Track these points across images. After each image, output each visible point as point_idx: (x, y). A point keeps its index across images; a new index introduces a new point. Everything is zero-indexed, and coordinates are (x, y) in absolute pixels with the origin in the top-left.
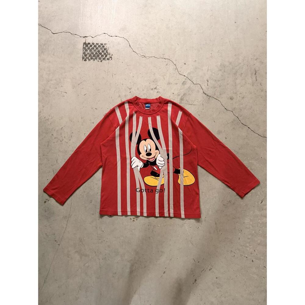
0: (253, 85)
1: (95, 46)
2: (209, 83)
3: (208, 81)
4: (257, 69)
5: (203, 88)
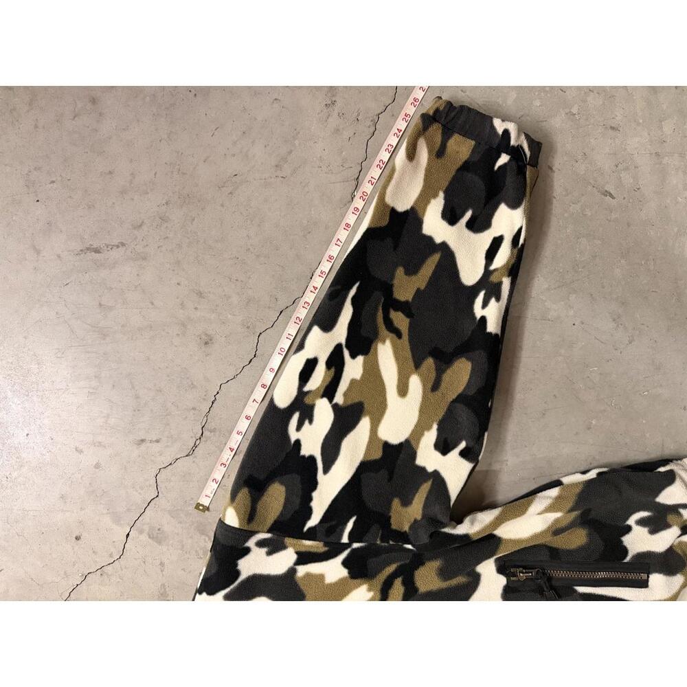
0: (144, 259)
2: (149, 438)
3: (143, 441)
4: (76, 245)
5: (169, 460)
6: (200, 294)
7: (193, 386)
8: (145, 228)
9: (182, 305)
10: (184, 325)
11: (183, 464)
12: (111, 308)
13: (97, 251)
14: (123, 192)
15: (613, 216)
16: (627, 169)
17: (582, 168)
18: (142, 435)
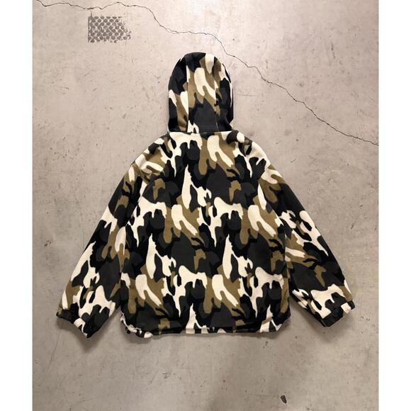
0: (330, 65)
1: (105, 21)
2: (268, 65)
3: (267, 62)
4: (334, 42)
5: (261, 71)
6: (318, 83)
7: (286, 80)
8: (340, 65)
9: (314, 77)
10: (307, 77)
11: (259, 76)
12: (313, 53)
13: (332, 49)
14: (352, 58)
15: (345, 228)
16: (361, 233)
17: (361, 217)
18: (269, 62)
